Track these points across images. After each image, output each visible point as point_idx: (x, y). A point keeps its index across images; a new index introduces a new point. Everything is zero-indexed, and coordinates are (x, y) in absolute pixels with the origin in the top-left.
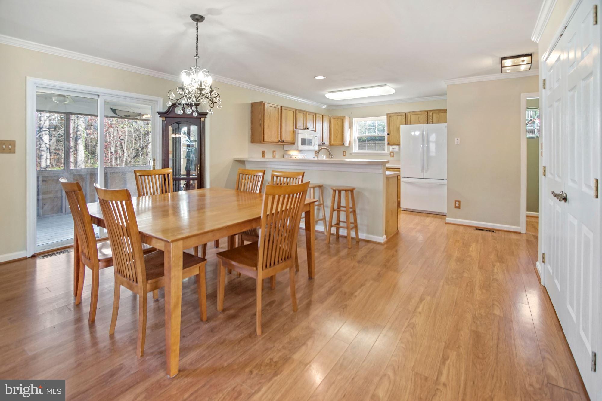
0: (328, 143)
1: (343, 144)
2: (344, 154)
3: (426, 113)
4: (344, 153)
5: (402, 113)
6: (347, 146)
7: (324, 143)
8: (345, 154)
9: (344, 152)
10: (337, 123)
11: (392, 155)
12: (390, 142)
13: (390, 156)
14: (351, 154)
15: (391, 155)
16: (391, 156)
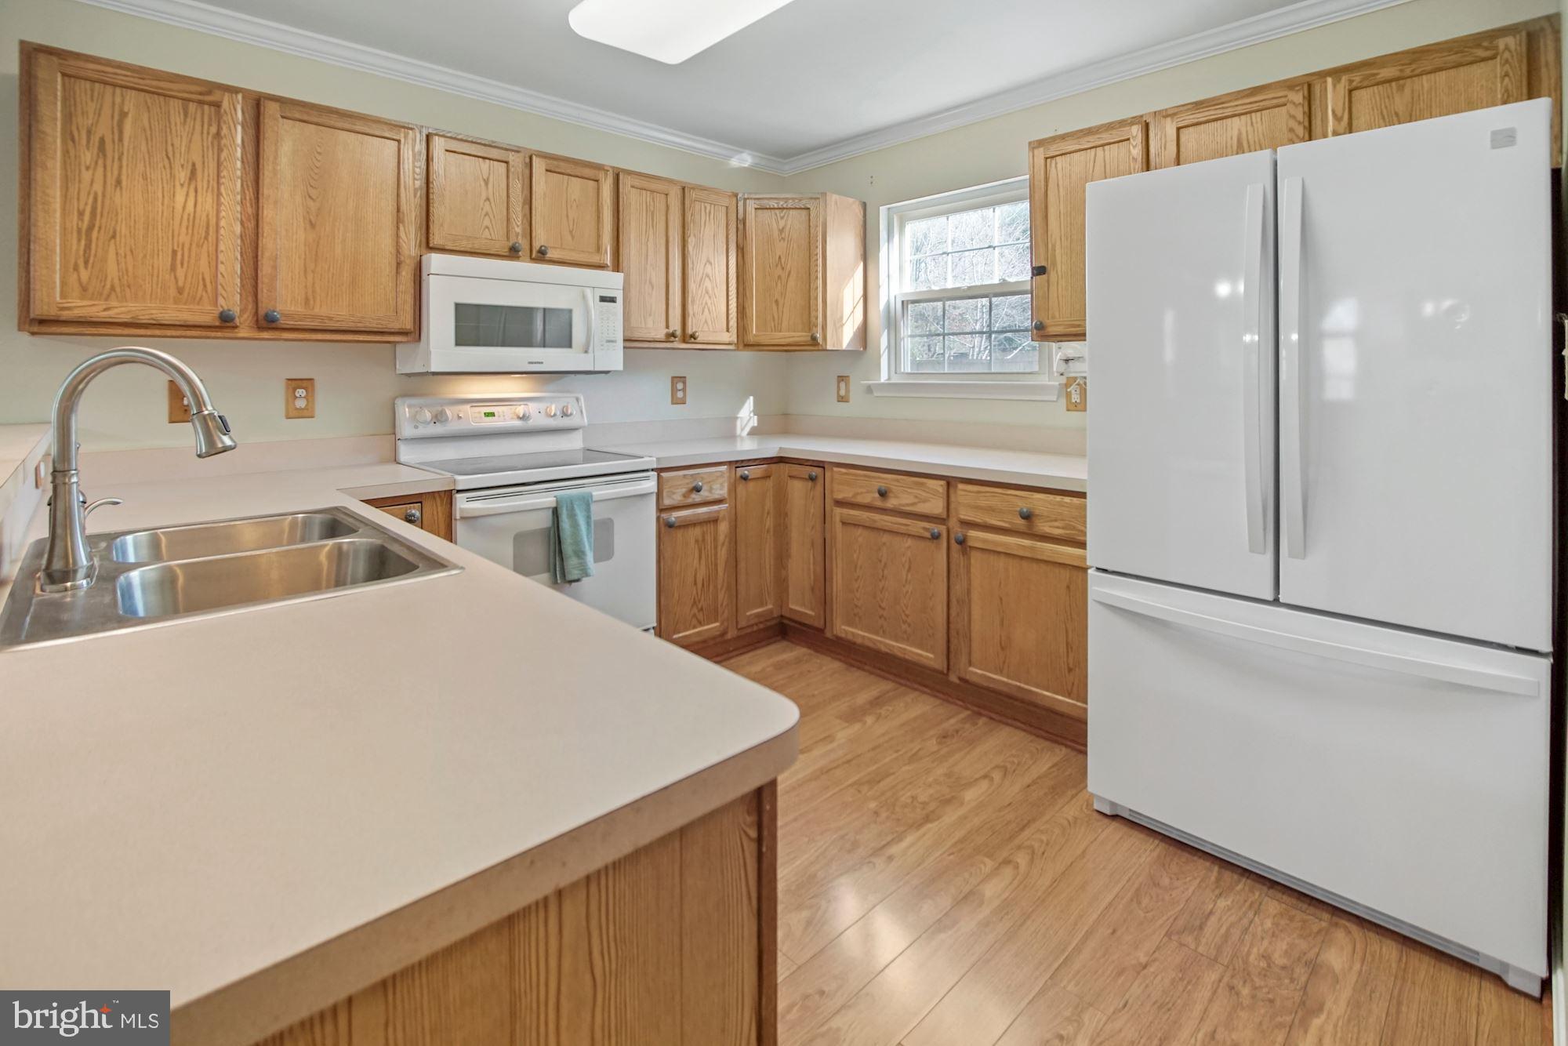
0: (732, 337)
1: (814, 338)
2: (842, 393)
3: (1298, 97)
4: (843, 385)
5: (1123, 123)
6: (844, 347)
7: (693, 336)
8: (847, 391)
9: (842, 378)
10: (781, 231)
11: (1076, 398)
12: (1047, 322)
13: (1063, 401)
14: (869, 389)
15: (1068, 395)
16: (1072, 407)
